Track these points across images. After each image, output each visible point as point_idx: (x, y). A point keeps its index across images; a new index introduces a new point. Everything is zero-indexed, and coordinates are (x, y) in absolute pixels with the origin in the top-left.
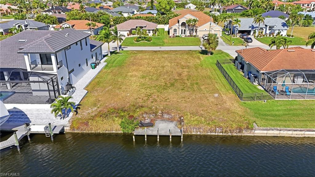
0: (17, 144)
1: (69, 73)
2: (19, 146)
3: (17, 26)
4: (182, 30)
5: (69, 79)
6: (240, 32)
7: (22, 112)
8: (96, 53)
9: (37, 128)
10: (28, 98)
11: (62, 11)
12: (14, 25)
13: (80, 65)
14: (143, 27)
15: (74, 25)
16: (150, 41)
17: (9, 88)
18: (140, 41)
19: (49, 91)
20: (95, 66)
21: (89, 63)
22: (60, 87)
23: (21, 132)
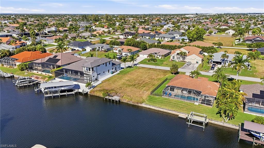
0: (74, 94)
1: (98, 75)
2: (75, 94)
3: (98, 47)
4: (178, 57)
5: (97, 77)
6: (214, 62)
7: (79, 85)
8: (116, 68)
9: (80, 91)
10: (82, 81)
11: (130, 35)
12: (97, 46)
13: (104, 72)
14: (157, 53)
15: (123, 49)
16: (155, 62)
17: (79, 77)
18: (150, 61)
19: (87, 80)
20: (113, 73)
21: (110, 71)
22: (92, 79)
23: (76, 91)
